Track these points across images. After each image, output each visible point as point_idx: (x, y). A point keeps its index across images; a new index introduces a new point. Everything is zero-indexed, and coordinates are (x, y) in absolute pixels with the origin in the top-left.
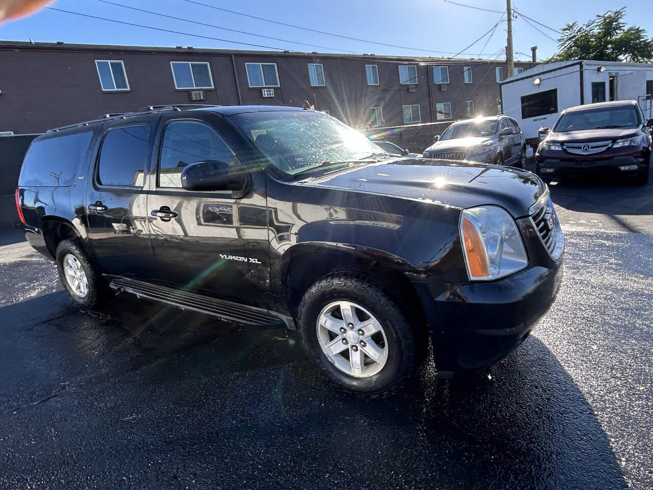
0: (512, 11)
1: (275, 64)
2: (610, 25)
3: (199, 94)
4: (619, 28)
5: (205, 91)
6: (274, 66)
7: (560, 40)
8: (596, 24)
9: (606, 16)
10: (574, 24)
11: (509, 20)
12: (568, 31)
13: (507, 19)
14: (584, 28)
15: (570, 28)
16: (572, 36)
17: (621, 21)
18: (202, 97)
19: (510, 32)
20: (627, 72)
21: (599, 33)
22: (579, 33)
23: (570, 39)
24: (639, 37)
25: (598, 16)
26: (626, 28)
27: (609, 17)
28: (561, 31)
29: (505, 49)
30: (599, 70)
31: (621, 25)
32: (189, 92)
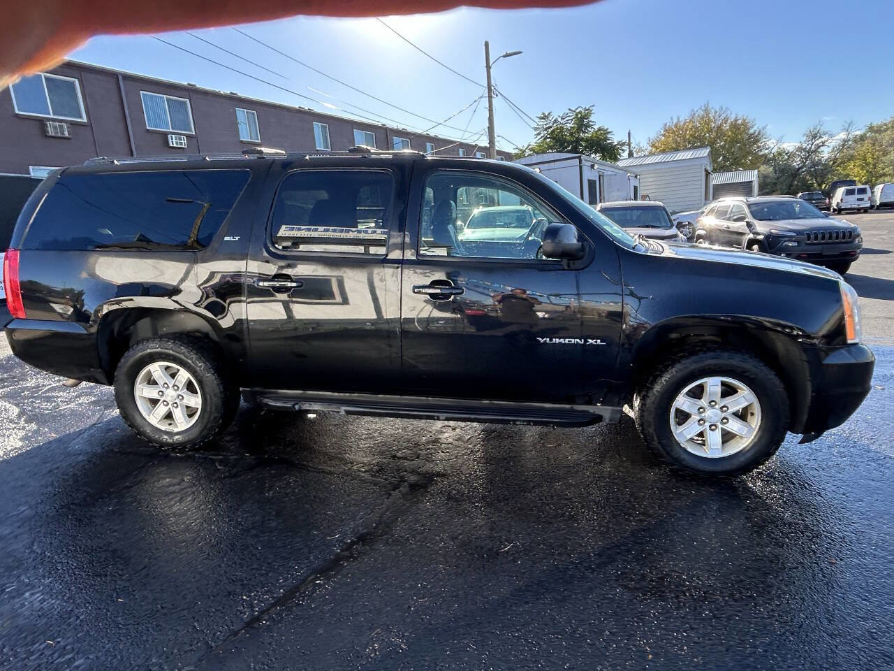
0: (493, 88)
1: (188, 101)
2: (582, 120)
3: (61, 127)
4: (590, 126)
5: (72, 124)
6: (185, 103)
7: (536, 129)
8: (568, 118)
9: (577, 111)
10: (549, 114)
11: (490, 97)
12: (543, 120)
13: (487, 95)
14: (559, 119)
15: (544, 117)
16: (548, 126)
17: (592, 119)
18: (66, 134)
19: (491, 110)
20: (610, 173)
21: (571, 128)
22: (555, 125)
23: (546, 129)
24: (606, 139)
25: (570, 110)
26: (596, 127)
27: (580, 112)
28: (537, 120)
29: (487, 130)
30: (592, 166)
31: (591, 123)
32: (42, 123)
